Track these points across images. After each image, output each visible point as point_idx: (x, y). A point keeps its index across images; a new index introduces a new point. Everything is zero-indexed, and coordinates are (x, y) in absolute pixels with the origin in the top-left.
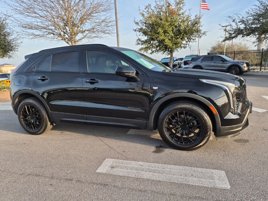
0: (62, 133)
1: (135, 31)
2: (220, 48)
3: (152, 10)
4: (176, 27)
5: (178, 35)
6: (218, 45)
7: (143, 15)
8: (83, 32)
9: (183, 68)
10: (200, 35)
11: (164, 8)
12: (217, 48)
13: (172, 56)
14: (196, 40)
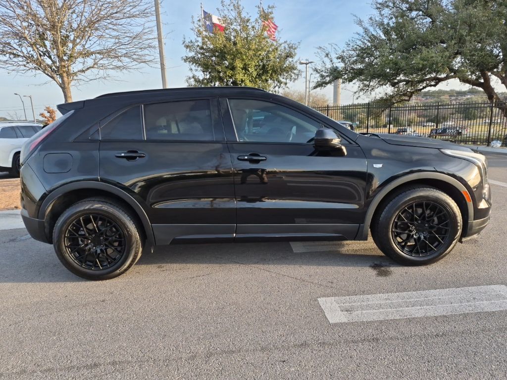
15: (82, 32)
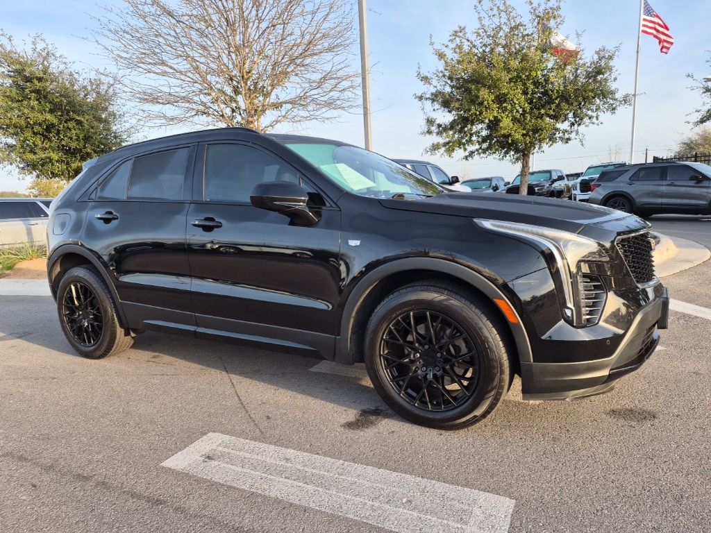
0: (154, 357)
1: (421, 98)
2: (707, 144)
3: (468, 40)
4: (536, 84)
5: (543, 106)
6: (702, 136)
7: (441, 56)
8: (277, 106)
9: (577, 199)
10: (614, 106)
11: (501, 33)
12: (699, 144)
13: (525, 166)
14: (600, 118)
15: (279, 77)
